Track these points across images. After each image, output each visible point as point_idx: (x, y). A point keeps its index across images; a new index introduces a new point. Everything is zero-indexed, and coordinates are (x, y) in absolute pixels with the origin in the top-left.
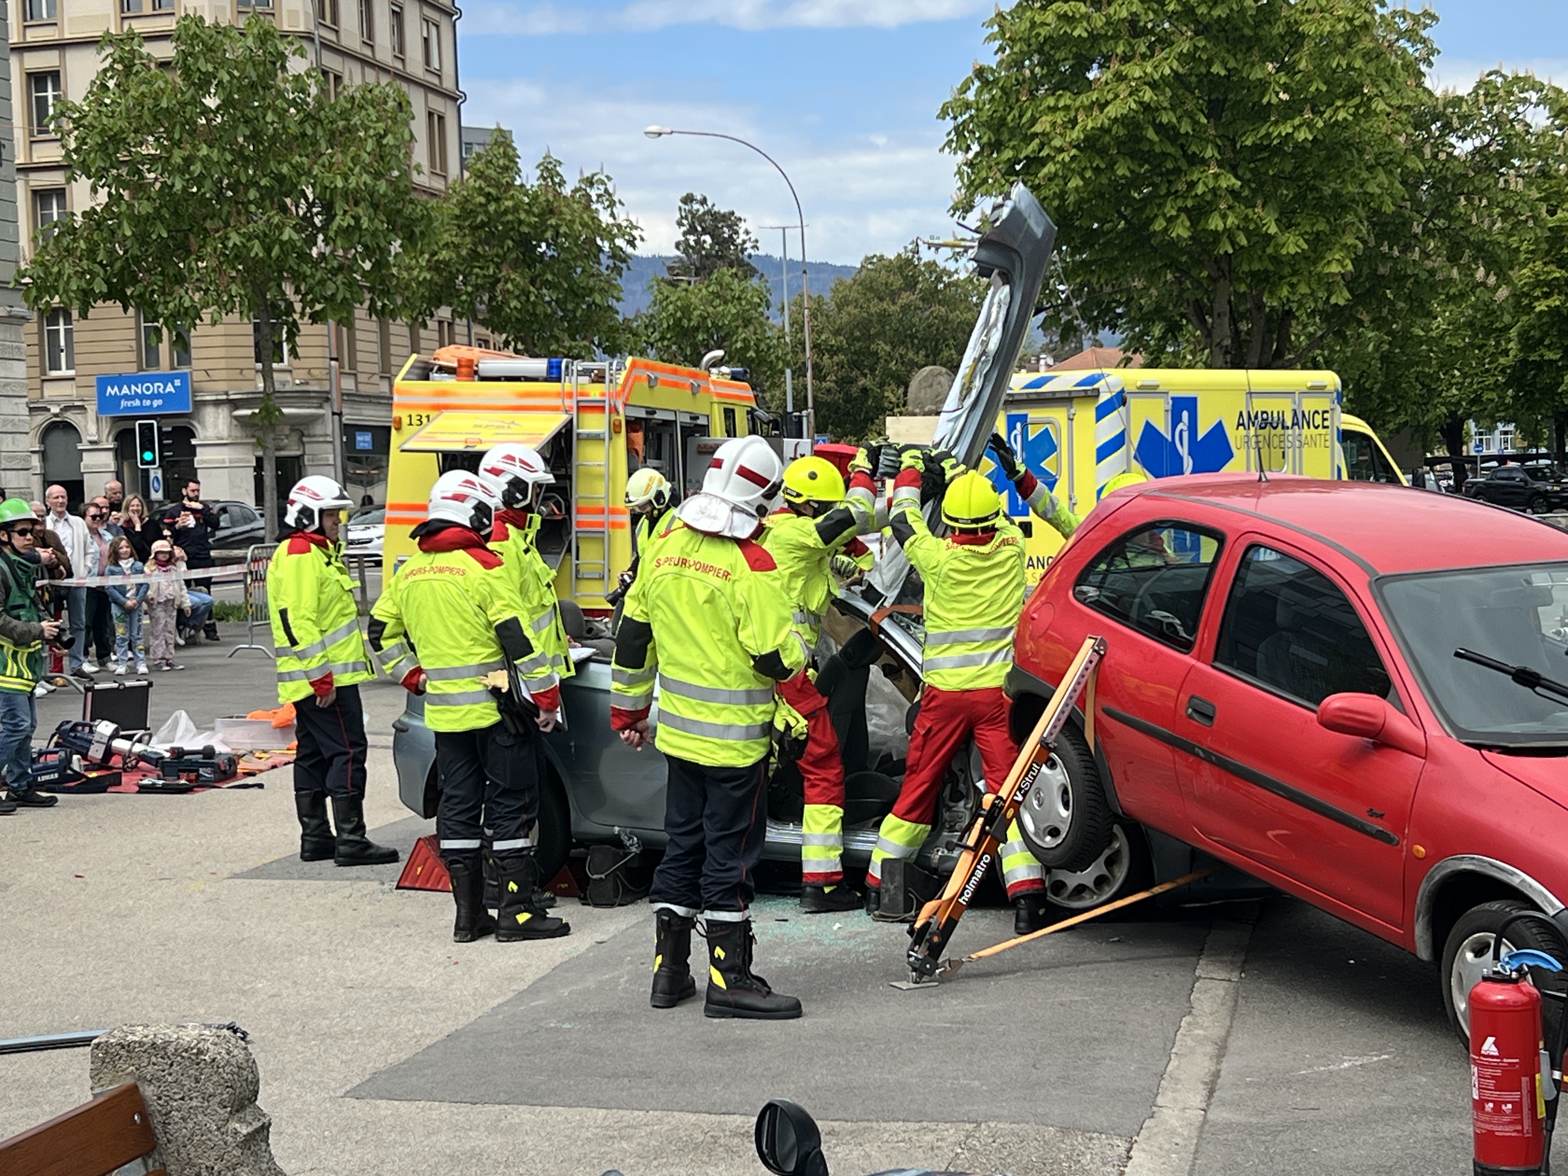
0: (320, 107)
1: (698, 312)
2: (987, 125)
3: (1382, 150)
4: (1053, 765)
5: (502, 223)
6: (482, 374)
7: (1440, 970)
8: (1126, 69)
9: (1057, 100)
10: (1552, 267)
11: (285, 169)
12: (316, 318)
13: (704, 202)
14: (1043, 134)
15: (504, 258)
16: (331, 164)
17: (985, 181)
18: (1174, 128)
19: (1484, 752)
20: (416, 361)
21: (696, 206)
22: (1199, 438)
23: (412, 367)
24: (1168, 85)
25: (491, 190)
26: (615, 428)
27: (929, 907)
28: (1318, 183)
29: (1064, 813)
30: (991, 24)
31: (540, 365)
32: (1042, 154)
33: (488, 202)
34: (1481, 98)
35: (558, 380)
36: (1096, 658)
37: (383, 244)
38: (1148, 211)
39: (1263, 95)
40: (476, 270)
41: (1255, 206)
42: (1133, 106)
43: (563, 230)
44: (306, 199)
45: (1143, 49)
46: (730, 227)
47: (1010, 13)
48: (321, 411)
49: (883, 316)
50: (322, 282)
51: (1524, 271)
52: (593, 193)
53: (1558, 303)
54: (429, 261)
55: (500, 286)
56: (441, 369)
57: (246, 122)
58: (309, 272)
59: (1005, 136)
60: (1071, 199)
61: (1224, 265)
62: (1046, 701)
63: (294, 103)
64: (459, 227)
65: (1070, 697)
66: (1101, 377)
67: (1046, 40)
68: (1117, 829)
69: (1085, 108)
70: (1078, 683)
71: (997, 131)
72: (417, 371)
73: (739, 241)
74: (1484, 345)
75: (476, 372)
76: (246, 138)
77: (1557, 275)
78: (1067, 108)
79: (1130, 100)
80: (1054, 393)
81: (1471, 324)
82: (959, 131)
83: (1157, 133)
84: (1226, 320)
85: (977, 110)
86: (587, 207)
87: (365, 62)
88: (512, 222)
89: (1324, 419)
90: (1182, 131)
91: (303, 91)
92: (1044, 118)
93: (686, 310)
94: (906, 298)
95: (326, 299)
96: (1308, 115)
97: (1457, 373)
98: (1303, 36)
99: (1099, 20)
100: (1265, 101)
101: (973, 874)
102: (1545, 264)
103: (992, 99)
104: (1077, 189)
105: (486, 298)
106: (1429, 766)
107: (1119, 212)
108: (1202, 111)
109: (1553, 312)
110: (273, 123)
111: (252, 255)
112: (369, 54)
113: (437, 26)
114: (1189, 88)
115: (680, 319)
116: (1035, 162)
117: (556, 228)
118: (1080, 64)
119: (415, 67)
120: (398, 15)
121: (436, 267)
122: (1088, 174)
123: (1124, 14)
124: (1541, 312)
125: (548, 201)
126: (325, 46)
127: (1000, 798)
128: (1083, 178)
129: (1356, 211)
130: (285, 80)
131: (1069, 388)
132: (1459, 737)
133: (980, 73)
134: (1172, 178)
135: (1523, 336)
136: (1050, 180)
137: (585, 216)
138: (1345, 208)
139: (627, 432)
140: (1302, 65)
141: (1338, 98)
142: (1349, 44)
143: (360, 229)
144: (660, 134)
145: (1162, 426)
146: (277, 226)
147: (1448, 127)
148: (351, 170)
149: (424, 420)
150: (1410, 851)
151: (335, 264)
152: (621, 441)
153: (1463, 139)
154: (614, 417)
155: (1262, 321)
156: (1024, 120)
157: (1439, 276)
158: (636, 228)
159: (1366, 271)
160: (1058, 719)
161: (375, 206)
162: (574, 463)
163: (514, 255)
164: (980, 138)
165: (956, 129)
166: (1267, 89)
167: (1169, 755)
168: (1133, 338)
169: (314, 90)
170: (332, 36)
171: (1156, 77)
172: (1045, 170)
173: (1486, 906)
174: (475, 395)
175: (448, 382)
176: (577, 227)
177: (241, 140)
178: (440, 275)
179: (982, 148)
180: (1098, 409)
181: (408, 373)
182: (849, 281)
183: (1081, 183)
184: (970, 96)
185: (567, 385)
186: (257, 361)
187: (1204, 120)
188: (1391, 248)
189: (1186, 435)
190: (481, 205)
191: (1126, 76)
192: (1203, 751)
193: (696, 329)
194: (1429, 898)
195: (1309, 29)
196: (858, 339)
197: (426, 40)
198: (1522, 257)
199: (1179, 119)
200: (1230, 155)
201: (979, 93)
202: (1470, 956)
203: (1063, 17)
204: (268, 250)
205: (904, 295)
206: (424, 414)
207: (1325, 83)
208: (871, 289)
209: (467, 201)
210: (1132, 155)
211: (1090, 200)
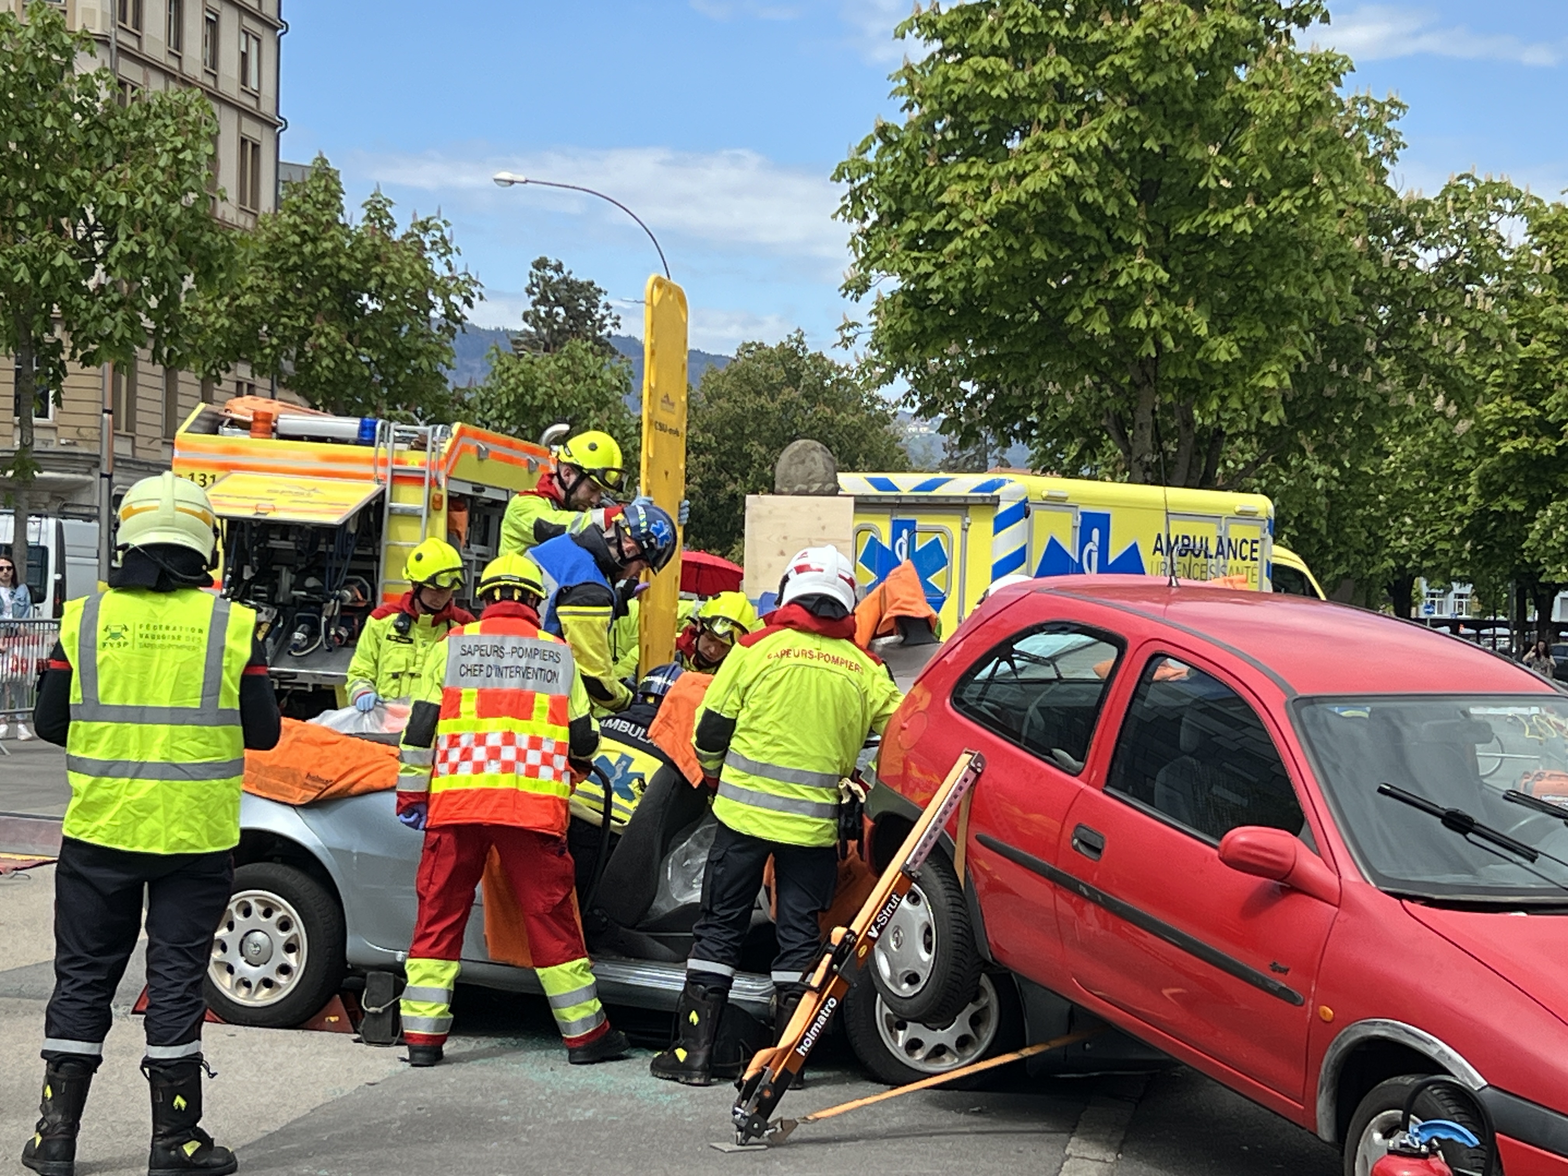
0: (111, 115)
1: (542, 390)
2: (889, 192)
3: (1334, 252)
4: (915, 899)
5: (318, 268)
6: (282, 431)
7: (1342, 1154)
8: (1047, 137)
9: (969, 168)
10: (1523, 404)
11: (63, 184)
12: (87, 360)
13: (558, 268)
14: (952, 205)
15: (317, 307)
16: (118, 180)
17: (882, 255)
18: (1099, 208)
19: (1405, 902)
20: (204, 411)
21: (550, 273)
22: (1110, 561)
23: (199, 417)
24: (1095, 159)
25: (306, 228)
26: (434, 504)
27: (762, 1055)
28: (1259, 284)
29: (925, 957)
30: (897, 78)
31: (350, 425)
32: (947, 228)
33: (304, 242)
34: (1450, 204)
35: (371, 443)
36: (972, 776)
37: (172, 277)
38: (1064, 300)
39: (1200, 179)
40: (284, 320)
41: (1185, 304)
42: (1055, 179)
43: (390, 279)
44: (86, 220)
45: (1069, 116)
46: (587, 299)
47: (920, 67)
48: (89, 478)
49: (761, 414)
50: (98, 318)
51: (1491, 406)
52: (427, 240)
53: (1526, 445)
54: (228, 305)
55: (311, 340)
56: (233, 423)
57: (21, 126)
58: (83, 305)
59: (907, 205)
60: (980, 281)
61: (1149, 370)
62: (913, 824)
63: (79, 108)
64: (267, 268)
65: (940, 820)
66: (1001, 483)
67: (960, 98)
68: (984, 980)
69: (1000, 179)
70: (950, 804)
71: (899, 200)
72: (203, 423)
73: (598, 316)
74: (1439, 489)
75: (274, 429)
76: (18, 143)
77: (1527, 413)
78: (979, 177)
79: (1052, 173)
80: (948, 498)
81: (1427, 464)
82: (856, 196)
83: (1080, 213)
84: (1148, 433)
85: (878, 173)
86: (420, 257)
87: (168, 75)
88: (330, 267)
89: (1254, 550)
90: (1109, 213)
91: (90, 94)
92: (954, 187)
93: (530, 387)
94: (788, 393)
95: (101, 338)
96: (1250, 204)
97: (1408, 520)
98: (1248, 115)
99: (1021, 80)
100: (1201, 184)
101: (815, 1020)
102: (1514, 399)
103: (896, 161)
104: (986, 269)
105: (293, 353)
106: (1342, 916)
107: (1033, 301)
108: (1132, 191)
109: (1521, 455)
110: (53, 129)
111: (16, 280)
112: (176, 66)
113: (258, 41)
114: (1120, 166)
115: (522, 395)
116: (940, 237)
117: (382, 277)
118: (997, 128)
119: (229, 85)
120: (213, 24)
121: (238, 313)
122: (1000, 254)
123: (1051, 74)
124: (1507, 454)
125: (374, 245)
126: (123, 52)
127: (853, 933)
128: (994, 258)
129: (1300, 320)
130: (71, 82)
131: (965, 493)
132: (1377, 884)
133: (883, 131)
134: (1094, 266)
135: (1484, 479)
136: (956, 258)
137: (417, 266)
138: (1288, 315)
139: (449, 510)
140: (1246, 148)
141: (1286, 186)
142: (1300, 127)
143: (146, 259)
144: (512, 182)
145: (1069, 544)
146: (49, 249)
147: (1410, 234)
148: (141, 189)
149: (209, 481)
150: (1315, 1014)
151: (116, 297)
152: (441, 522)
153: (1427, 248)
154: (434, 490)
155: (1191, 440)
156: (931, 188)
157: (1392, 403)
158: (476, 283)
159: (1310, 390)
160: (925, 845)
161: (168, 234)
162: (384, 541)
163: (330, 305)
164: (878, 206)
165: (852, 193)
166: (1205, 171)
167: (1049, 892)
168: (1043, 455)
169: (104, 94)
170: (132, 42)
171: (1083, 148)
172: (951, 247)
173: (1399, 1079)
174: (271, 455)
175: (241, 438)
176: (406, 275)
177: (13, 146)
178: (240, 321)
179: (881, 217)
180: (996, 520)
181: (193, 424)
182: (723, 371)
183: (992, 264)
184: (870, 157)
185: (382, 451)
186: (16, 415)
187: (1133, 202)
188: (1339, 368)
189: (1095, 556)
190: (295, 245)
191: (1048, 147)
192: (1088, 888)
193: (542, 408)
194: (1335, 1068)
195: (1255, 106)
196: (728, 438)
197: (244, 56)
198: (1489, 390)
199: (1106, 199)
200: (1160, 243)
201: (880, 154)
202: (1377, 1136)
203: (981, 74)
204: (36, 276)
205: (786, 391)
206: (209, 473)
207: (1271, 172)
208: (748, 381)
209: (279, 239)
210: (1051, 236)
211: (1001, 285)
